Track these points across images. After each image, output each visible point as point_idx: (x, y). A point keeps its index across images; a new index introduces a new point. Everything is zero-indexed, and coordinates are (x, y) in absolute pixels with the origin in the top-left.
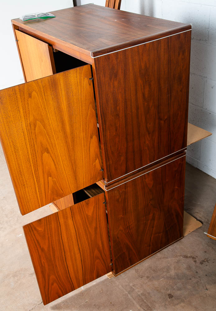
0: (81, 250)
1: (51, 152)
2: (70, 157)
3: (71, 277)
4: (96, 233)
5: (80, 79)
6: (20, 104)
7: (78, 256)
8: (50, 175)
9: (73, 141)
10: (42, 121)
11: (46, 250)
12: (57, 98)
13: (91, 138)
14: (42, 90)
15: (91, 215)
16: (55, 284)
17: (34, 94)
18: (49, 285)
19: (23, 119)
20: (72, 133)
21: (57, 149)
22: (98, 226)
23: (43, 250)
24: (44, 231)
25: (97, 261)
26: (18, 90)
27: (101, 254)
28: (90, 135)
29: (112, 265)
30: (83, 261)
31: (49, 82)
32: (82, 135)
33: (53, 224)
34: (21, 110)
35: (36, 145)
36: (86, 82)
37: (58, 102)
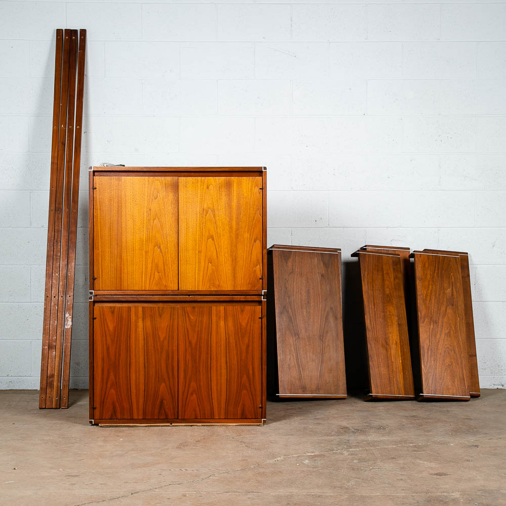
0: (228, 365)
1: (215, 240)
2: (231, 251)
3: (213, 397)
4: (247, 352)
5: (252, 186)
6: (199, 191)
7: (224, 371)
8: (210, 261)
9: (237, 237)
10: (213, 211)
11: (193, 345)
12: (229, 194)
13: (255, 241)
14: (218, 186)
15: (244, 326)
16: (194, 395)
17: (211, 187)
18: (188, 393)
19: (199, 203)
20: (237, 230)
21: (221, 239)
22: (251, 344)
23: (190, 343)
24: (196, 321)
25: (244, 392)
26: (200, 180)
27: (250, 385)
28: (253, 238)
29: (262, 408)
30: (229, 382)
31: (225, 181)
32: (247, 235)
33: (205, 318)
34: (199, 196)
35: (204, 229)
36: (257, 190)
37: (229, 199)
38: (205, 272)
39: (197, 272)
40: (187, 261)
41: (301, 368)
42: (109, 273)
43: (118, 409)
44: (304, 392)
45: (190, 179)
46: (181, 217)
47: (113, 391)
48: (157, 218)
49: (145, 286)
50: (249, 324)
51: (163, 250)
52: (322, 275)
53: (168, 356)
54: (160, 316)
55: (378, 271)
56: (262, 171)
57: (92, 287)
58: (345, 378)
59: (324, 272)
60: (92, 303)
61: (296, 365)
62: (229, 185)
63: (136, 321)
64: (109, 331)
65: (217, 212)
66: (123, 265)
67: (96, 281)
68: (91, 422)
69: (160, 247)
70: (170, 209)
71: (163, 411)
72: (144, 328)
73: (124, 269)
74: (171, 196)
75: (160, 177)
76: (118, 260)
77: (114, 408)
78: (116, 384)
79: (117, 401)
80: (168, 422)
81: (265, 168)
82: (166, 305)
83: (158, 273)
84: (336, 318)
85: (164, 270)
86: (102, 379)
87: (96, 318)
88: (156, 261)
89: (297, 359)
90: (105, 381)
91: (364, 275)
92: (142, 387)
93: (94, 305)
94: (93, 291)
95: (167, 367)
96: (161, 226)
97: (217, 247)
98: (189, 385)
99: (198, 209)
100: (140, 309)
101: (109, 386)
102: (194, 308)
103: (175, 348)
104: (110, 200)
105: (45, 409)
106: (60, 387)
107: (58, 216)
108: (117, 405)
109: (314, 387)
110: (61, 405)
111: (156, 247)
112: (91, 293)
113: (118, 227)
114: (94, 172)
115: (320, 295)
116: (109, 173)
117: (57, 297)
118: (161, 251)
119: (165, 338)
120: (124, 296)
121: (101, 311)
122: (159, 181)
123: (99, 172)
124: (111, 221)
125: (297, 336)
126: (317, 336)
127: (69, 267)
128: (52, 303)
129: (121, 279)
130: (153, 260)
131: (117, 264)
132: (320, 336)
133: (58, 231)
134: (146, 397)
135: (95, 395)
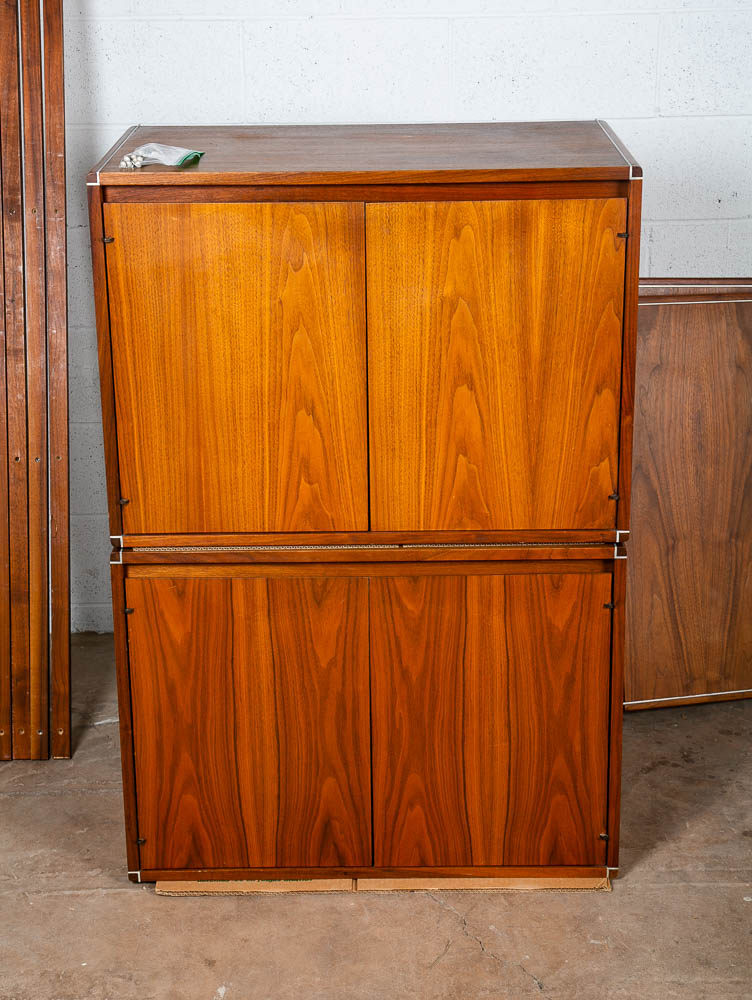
0: (513, 730)
1: (479, 391)
2: (527, 420)
3: (470, 813)
4: (567, 697)
5: (593, 228)
6: (429, 247)
7: (501, 746)
8: (463, 449)
10: (473, 303)
11: (414, 678)
12: (522, 256)
13: (598, 391)
14: (489, 228)
15: (561, 628)
16: (418, 808)
17: (467, 231)
18: (400, 801)
19: (428, 284)
20: (545, 358)
21: (495, 388)
23: (405, 674)
24: (421, 618)
25: (558, 798)
26: (431, 212)
27: (574, 780)
28: (593, 383)
29: (607, 840)
30: (514, 773)
31: (509, 214)
32: (573, 375)
33: (447, 606)
34: (429, 260)
35: (444, 358)
36: (607, 239)
37: (522, 269)
38: (448, 479)
39: (423, 480)
40: (393, 450)
41: (680, 627)
42: (166, 488)
43: (208, 845)
44: (687, 690)
45: (401, 209)
46: (377, 322)
47: (190, 799)
48: (302, 325)
49: (272, 522)
50: (575, 624)
51: (322, 420)
52: (738, 367)
53: (342, 706)
54: (319, 603)
56: (628, 181)
57: (118, 524)
60: (120, 569)
61: (669, 620)
62: (521, 226)
63: (248, 618)
64: (172, 643)
65: (483, 310)
66: (206, 462)
67: (126, 508)
68: (133, 878)
69: (312, 411)
70: (338, 298)
71: (332, 847)
72: (274, 635)
73: (207, 474)
74: (343, 261)
75: (308, 204)
76: (190, 449)
77: (196, 840)
78: (199, 780)
79: (205, 826)
80: (346, 875)
81: (638, 171)
82: (333, 571)
83: (310, 483)
85: (328, 475)
86: (160, 758)
87: (132, 611)
88: (303, 450)
90: (166, 774)
92: (271, 788)
93: (126, 576)
94: (121, 537)
95: (340, 737)
97: (484, 408)
98: (403, 782)
99: (427, 300)
100: (260, 586)
101: (179, 784)
102: (415, 579)
103: (363, 687)
104: (158, 273)
105: (10, 764)
106: (46, 702)
107: (12, 227)
108: (204, 833)
109: (713, 675)
110: (53, 751)
111: (302, 413)
112: (116, 543)
113: (185, 355)
114: (103, 188)
115: (733, 423)
116: (151, 190)
117: (22, 459)
118: (317, 422)
119: (332, 663)
120: (214, 549)
121: (148, 590)
122: (307, 214)
123: (120, 190)
124: (167, 340)
125: (670, 542)
126: (724, 536)
127: (53, 375)
128: (11, 476)
129: (201, 505)
130: (291, 447)
131: (187, 462)
132: (731, 535)
133: (15, 272)
134: (282, 814)
135: (140, 810)
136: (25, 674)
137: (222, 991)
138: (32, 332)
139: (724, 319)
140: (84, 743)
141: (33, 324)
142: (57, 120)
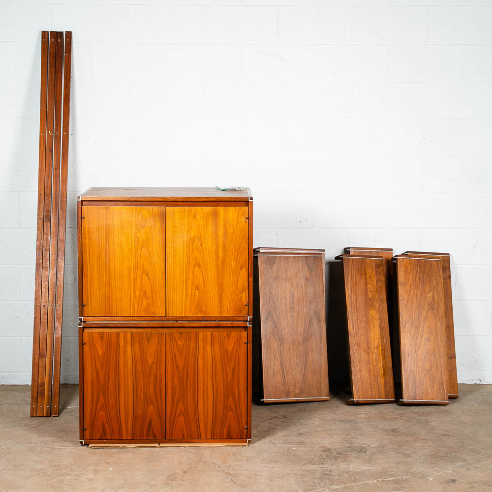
0: (215, 388)
1: (202, 268)
2: (218, 279)
3: (200, 418)
4: (233, 376)
5: (238, 215)
6: (186, 221)
7: (210, 394)
8: (197, 288)
9: (223, 266)
10: (200, 239)
11: (181, 369)
12: (216, 224)
13: (241, 269)
14: (205, 215)
15: (230, 351)
16: (182, 417)
17: (198, 216)
18: (175, 414)
19: (186, 232)
20: (224, 258)
21: (208, 267)
22: (236, 368)
23: (177, 367)
24: (183, 346)
25: (230, 413)
26: (187, 210)
27: (236, 407)
28: (239, 266)
29: (247, 429)
30: (215, 404)
31: (211, 211)
32: (233, 263)
33: (192, 343)
34: (186, 225)
35: (191, 257)
36: (243, 219)
37: (216, 229)
38: (193, 298)
39: (184, 298)
40: (174, 288)
41: (285, 373)
42: (98, 300)
43: (108, 430)
44: (287, 396)
45: (177, 209)
46: (168, 245)
47: (102, 413)
48: (144, 246)
49: (133, 312)
50: (235, 349)
51: (151, 279)
52: (306, 279)
53: (156, 379)
54: (148, 341)
55: (361, 275)
56: (248, 201)
57: (82, 313)
58: (328, 380)
59: (308, 275)
60: (82, 329)
62: (215, 215)
63: (124, 346)
64: (98, 355)
65: (203, 241)
66: (112, 292)
67: (85, 307)
68: (81, 443)
69: (147, 275)
70: (157, 237)
71: (152, 432)
72: (133, 353)
73: (112, 296)
74: (158, 225)
75: (147, 207)
76: (107, 287)
77: (104, 428)
78: (106, 406)
79: (107, 423)
80: (156, 442)
81: (251, 198)
82: (153, 330)
83: (147, 299)
84: (320, 321)
85: (152, 297)
86: (92, 401)
87: (85, 344)
88: (144, 288)
89: (281, 363)
90: (94, 404)
91: (347, 279)
92: (131, 409)
93: (83, 331)
94: (82, 317)
95: (155, 390)
96: (149, 254)
97: (204, 274)
98: (177, 408)
99: (185, 238)
100: (129, 335)
101: (99, 407)
102: (181, 333)
103: (163, 372)
104: (98, 229)
105: (36, 418)
106: (50, 395)
107: (47, 224)
108: (107, 426)
109: (297, 391)
110: (52, 413)
111: (144, 275)
112: (80, 319)
113: (106, 255)
114: (82, 201)
115: (305, 299)
116: (97, 202)
117: (46, 306)
118: (149, 278)
119: (153, 363)
120: (113, 322)
121: (91, 336)
122: (147, 210)
123: (87, 202)
124: (100, 250)
125: (281, 341)
126: (301, 340)
127: (59, 276)
128: (42, 311)
129: (110, 306)
130: (141, 287)
131: (105, 291)
132: (304, 340)
133: (47, 240)
134: (134, 419)
135: (85, 417)
136: (43, 384)
137: (111, 469)
138: (52, 260)
139: (301, 262)
140: (63, 413)
141: (53, 258)
142: (64, 188)
